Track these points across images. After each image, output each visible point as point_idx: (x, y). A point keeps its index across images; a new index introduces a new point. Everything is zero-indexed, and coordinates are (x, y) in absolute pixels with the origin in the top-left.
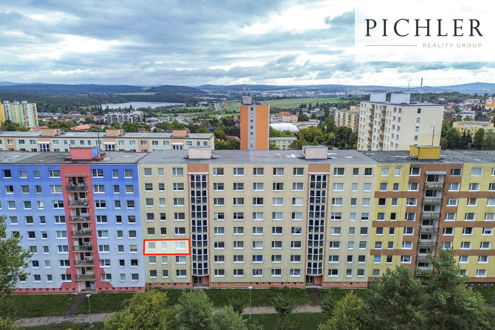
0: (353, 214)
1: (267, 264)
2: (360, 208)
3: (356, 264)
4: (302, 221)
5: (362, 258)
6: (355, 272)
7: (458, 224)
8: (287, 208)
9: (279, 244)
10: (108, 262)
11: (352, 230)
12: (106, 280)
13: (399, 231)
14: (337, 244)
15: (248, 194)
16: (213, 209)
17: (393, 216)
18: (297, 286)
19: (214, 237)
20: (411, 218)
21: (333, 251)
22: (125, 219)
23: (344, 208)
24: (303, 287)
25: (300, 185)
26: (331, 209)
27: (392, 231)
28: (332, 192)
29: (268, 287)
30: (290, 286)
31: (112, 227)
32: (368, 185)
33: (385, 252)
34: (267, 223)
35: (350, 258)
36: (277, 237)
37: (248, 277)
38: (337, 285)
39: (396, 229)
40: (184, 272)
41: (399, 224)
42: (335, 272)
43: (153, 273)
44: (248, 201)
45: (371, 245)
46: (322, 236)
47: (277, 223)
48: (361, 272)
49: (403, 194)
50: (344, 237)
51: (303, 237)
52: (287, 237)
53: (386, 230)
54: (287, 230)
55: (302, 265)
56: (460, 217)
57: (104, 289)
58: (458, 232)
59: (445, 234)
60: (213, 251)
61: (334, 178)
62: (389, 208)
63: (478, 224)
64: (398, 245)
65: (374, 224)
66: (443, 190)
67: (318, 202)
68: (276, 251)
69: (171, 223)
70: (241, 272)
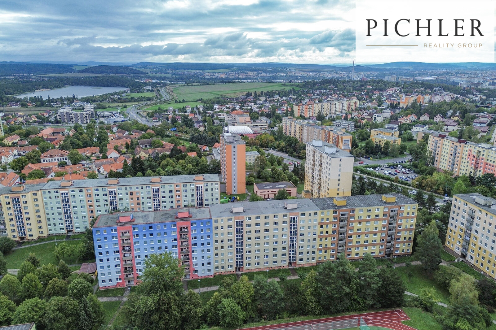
0: (309, 233)
1: (271, 259)
2: (312, 230)
3: (311, 255)
4: (287, 238)
5: (313, 252)
6: (310, 259)
7: (354, 234)
8: (279, 233)
9: (276, 249)
10: (196, 265)
11: (309, 240)
12: (195, 273)
13: (329, 239)
14: (302, 247)
15: (262, 228)
16: (246, 236)
17: (327, 232)
18: (285, 268)
19: (246, 248)
20: (334, 233)
21: (301, 250)
22: (205, 244)
23: (305, 231)
24: (287, 268)
25: (286, 222)
26: (299, 231)
27: (326, 239)
28: (300, 224)
29: (271, 269)
30: (281, 268)
31: (199, 248)
32: (315, 220)
33: (324, 248)
34: (271, 240)
35: (308, 253)
36: (275, 246)
37: (262, 266)
38: (303, 266)
39: (328, 238)
40: (231, 266)
41: (329, 236)
42: (302, 260)
43: (217, 268)
44: (262, 231)
45: (317, 246)
46: (295, 244)
47: (276, 239)
48: (313, 259)
49: (331, 223)
50: (305, 244)
51: (287, 245)
52: (280, 246)
53: (324, 239)
54: (280, 242)
55: (287, 258)
56: (355, 230)
57: (194, 278)
58: (354, 237)
59: (349, 239)
60: (246, 255)
61: (300, 218)
62: (325, 229)
63: (363, 233)
64: (329, 245)
65: (319, 236)
66: (347, 219)
67: (294, 229)
68: (275, 252)
69: (226, 244)
70: (258, 264)
